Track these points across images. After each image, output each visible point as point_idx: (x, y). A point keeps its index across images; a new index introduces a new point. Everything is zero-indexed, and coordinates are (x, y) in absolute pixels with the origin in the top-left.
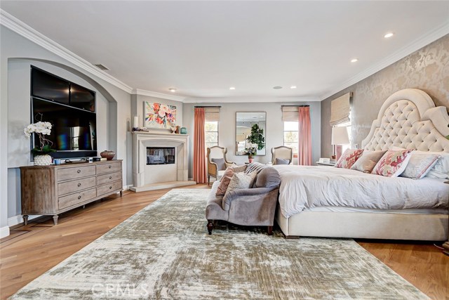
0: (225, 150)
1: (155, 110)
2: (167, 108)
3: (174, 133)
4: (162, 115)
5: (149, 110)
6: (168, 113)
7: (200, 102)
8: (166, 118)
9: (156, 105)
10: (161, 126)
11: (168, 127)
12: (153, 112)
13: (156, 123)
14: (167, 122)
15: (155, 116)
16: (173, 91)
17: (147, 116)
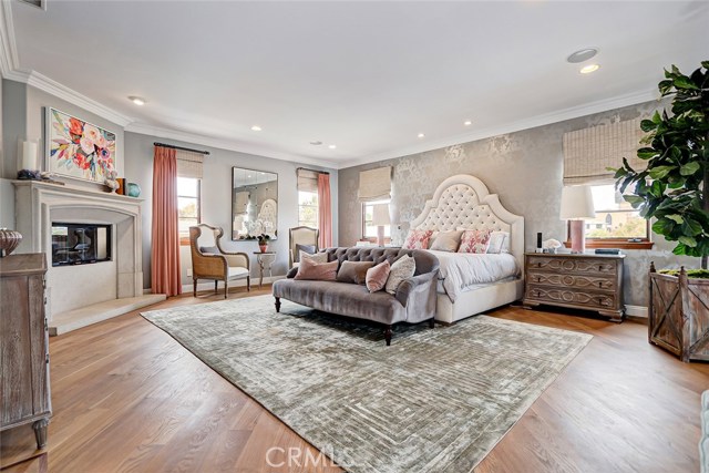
0: (218, 232)
1: (72, 134)
2: (99, 134)
3: (114, 193)
4: (89, 150)
5: (58, 133)
6: (100, 146)
7: (163, 135)
8: (96, 159)
9: (75, 123)
10: (84, 174)
11: (100, 179)
12: (68, 138)
13: (74, 165)
14: (97, 166)
15: (73, 148)
16: (138, 103)
17: (52, 145)
